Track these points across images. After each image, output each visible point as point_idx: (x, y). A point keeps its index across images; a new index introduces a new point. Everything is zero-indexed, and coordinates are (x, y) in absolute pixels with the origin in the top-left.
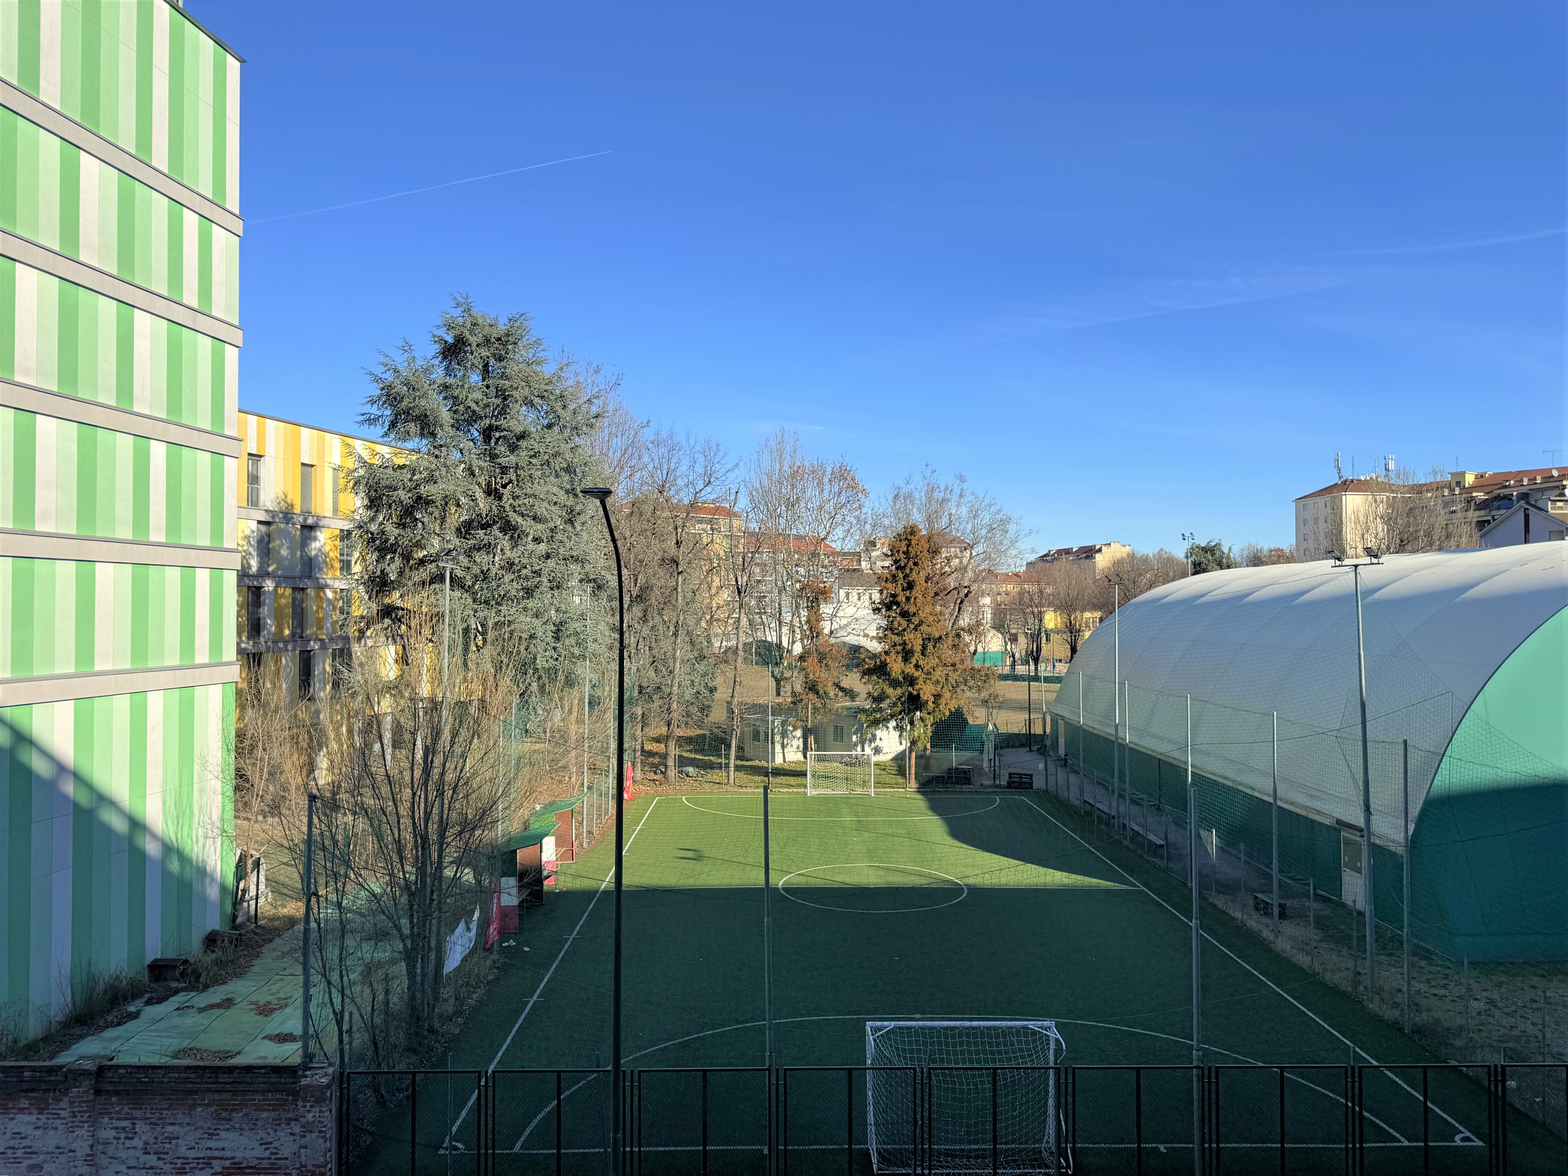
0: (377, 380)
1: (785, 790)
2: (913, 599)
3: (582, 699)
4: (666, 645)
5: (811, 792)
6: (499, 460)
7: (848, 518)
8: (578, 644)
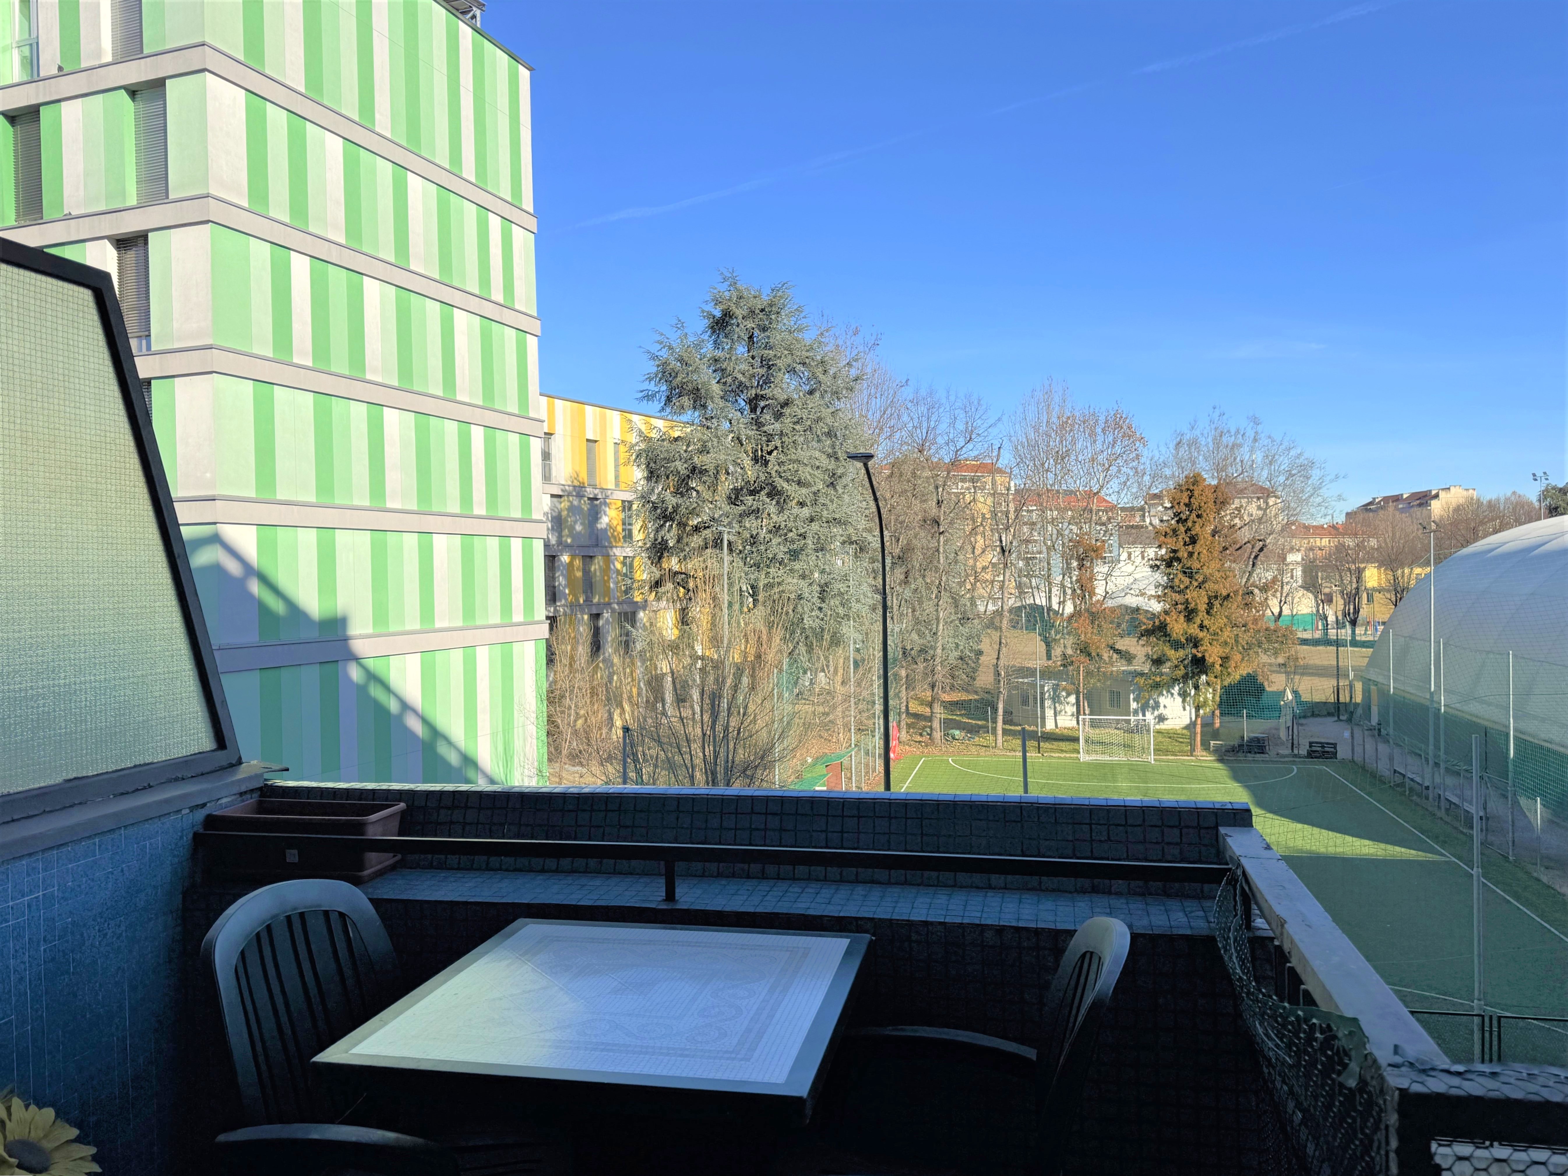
0: (654, 357)
1: (1057, 755)
2: (1196, 554)
3: (847, 659)
4: (929, 606)
5: (1084, 757)
6: (765, 428)
7: (1124, 469)
8: (843, 605)
